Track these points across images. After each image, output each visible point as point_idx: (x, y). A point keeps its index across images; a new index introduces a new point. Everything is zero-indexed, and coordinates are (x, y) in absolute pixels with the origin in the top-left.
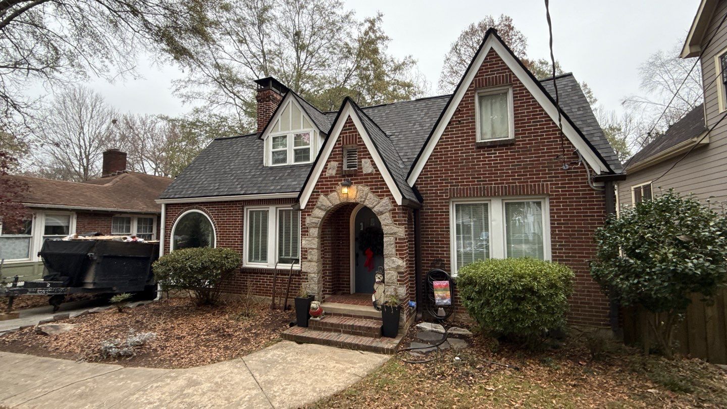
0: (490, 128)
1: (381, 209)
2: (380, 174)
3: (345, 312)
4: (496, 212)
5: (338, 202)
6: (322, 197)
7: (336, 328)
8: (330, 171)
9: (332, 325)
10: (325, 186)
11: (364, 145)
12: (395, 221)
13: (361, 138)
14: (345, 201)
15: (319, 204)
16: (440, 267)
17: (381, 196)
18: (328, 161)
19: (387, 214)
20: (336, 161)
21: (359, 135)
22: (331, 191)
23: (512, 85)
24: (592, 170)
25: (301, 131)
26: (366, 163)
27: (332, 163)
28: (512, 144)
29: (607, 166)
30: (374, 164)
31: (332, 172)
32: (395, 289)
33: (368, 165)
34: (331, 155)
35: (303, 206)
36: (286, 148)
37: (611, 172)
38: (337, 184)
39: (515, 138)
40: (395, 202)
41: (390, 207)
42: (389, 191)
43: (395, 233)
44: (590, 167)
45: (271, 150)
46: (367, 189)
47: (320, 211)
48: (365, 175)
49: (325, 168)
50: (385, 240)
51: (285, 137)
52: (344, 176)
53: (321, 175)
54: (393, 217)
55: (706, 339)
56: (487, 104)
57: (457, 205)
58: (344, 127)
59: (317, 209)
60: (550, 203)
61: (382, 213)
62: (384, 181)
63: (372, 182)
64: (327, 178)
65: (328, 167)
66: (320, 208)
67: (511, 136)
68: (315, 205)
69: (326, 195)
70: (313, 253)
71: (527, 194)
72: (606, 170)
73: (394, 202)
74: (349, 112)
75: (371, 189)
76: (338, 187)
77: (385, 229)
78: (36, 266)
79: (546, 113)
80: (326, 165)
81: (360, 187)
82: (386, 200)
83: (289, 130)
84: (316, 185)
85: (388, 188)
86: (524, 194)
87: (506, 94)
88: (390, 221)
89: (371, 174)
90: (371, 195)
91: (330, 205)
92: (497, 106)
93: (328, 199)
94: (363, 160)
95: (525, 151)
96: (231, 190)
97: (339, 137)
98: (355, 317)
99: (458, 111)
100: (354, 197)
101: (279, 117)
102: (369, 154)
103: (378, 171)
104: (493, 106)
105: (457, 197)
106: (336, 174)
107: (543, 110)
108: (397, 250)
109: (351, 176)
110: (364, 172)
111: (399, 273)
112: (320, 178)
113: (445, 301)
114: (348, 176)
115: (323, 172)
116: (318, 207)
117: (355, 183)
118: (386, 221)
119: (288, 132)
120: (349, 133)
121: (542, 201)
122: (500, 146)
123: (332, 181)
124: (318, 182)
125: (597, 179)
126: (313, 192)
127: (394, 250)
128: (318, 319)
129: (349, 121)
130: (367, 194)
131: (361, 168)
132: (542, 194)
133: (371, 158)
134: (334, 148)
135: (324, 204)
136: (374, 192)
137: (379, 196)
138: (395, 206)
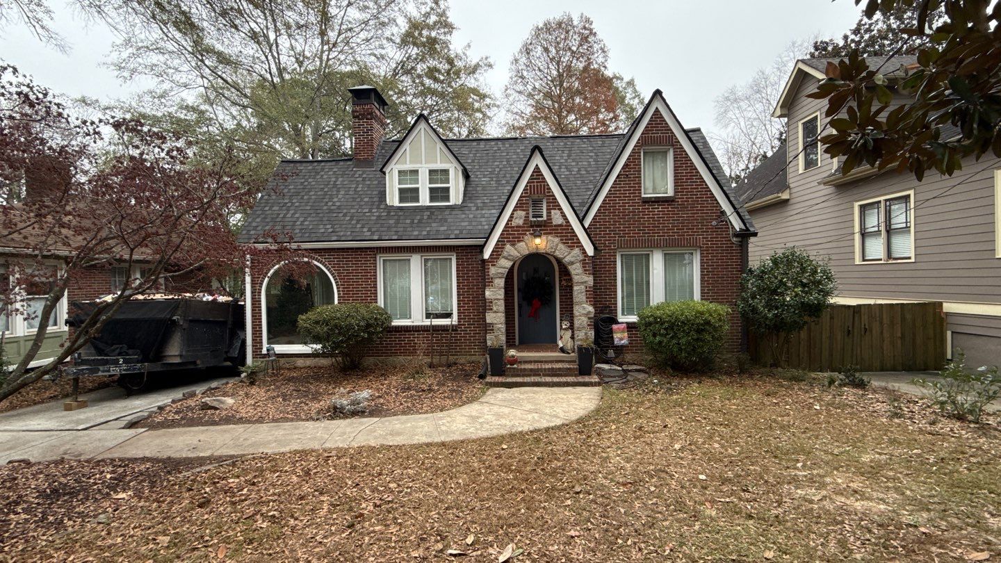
0: (652, 184)
1: (572, 259)
2: (571, 226)
3: (536, 359)
4: (657, 263)
5: (527, 252)
6: (508, 247)
7: (535, 373)
8: (517, 221)
9: (531, 370)
10: (512, 235)
11: (554, 196)
12: (585, 270)
13: (550, 189)
14: (535, 251)
15: (505, 254)
16: (608, 313)
17: (571, 247)
18: (514, 210)
19: (578, 264)
20: (524, 210)
21: (548, 185)
22: (518, 241)
23: (673, 145)
24: (733, 227)
25: (439, 166)
26: (556, 214)
27: (519, 212)
28: (673, 201)
29: (745, 224)
30: (564, 216)
31: (518, 221)
32: (586, 334)
33: (557, 216)
34: (517, 204)
35: (487, 255)
36: (419, 186)
37: (747, 229)
38: (525, 234)
39: (675, 195)
40: (586, 253)
41: (581, 257)
42: (580, 243)
43: (585, 282)
44: (732, 225)
45: (397, 186)
46: (557, 240)
47: (506, 261)
48: (555, 226)
49: (511, 217)
50: (575, 288)
51: (416, 172)
52: (532, 226)
53: (507, 224)
54: (583, 267)
55: (799, 356)
56: (649, 159)
57: (622, 255)
58: (532, 175)
59: (503, 260)
60: (701, 254)
61: (572, 263)
62: (574, 232)
63: (562, 233)
64: (514, 227)
65: (515, 216)
66: (507, 259)
67: (670, 193)
68: (500, 255)
69: (513, 245)
70: (499, 303)
71: (684, 246)
72: (744, 228)
73: (584, 252)
74: (537, 161)
75: (561, 240)
76: (526, 237)
77: (576, 278)
78: (22, 343)
79: (700, 175)
80: (512, 214)
81: (550, 237)
82: (577, 251)
83: (421, 163)
84: (501, 234)
85: (578, 239)
86: (681, 246)
87: (665, 153)
88: (580, 271)
89: (561, 225)
90: (561, 246)
91: (519, 255)
92: (659, 163)
93: (516, 249)
94: (553, 211)
95: (684, 207)
96: (355, 234)
97: (526, 186)
98: (546, 362)
99: (626, 165)
100: (544, 247)
101: (406, 146)
102: (559, 206)
103: (568, 222)
104: (655, 163)
105: (624, 248)
106: (524, 224)
107: (698, 172)
108: (587, 298)
109: (540, 227)
110: (554, 223)
111: (589, 318)
112: (505, 227)
113: (623, 342)
114: (537, 226)
115: (508, 221)
116: (504, 257)
117: (544, 234)
118: (576, 271)
119: (419, 165)
120: (537, 182)
121: (694, 252)
122: (662, 202)
123: (519, 231)
124: (503, 231)
125: (736, 235)
126: (498, 241)
127: (584, 298)
128: (515, 366)
129: (537, 170)
130: (557, 245)
131: (551, 219)
132: (694, 246)
133: (561, 209)
134: (521, 197)
135: (512, 254)
136: (564, 243)
137: (569, 247)
138: (585, 256)
